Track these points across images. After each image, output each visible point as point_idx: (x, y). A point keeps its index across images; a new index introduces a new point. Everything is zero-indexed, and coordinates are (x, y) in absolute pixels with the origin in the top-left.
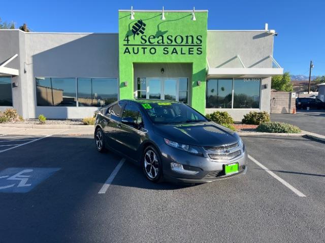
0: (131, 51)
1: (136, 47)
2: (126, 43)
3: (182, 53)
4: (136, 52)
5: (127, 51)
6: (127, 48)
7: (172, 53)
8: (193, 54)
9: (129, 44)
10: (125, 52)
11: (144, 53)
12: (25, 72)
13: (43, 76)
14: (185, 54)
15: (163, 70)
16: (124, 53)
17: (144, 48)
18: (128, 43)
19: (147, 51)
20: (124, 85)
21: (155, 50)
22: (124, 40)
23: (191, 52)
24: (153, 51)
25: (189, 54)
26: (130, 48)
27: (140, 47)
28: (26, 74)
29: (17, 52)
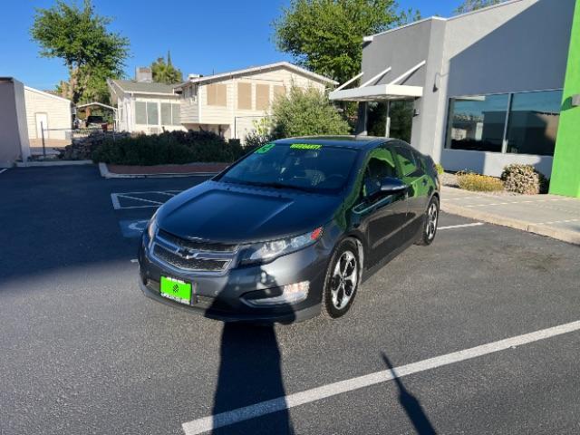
12: (435, 89)
20: (570, 103)
28: (436, 93)
29: (425, 57)
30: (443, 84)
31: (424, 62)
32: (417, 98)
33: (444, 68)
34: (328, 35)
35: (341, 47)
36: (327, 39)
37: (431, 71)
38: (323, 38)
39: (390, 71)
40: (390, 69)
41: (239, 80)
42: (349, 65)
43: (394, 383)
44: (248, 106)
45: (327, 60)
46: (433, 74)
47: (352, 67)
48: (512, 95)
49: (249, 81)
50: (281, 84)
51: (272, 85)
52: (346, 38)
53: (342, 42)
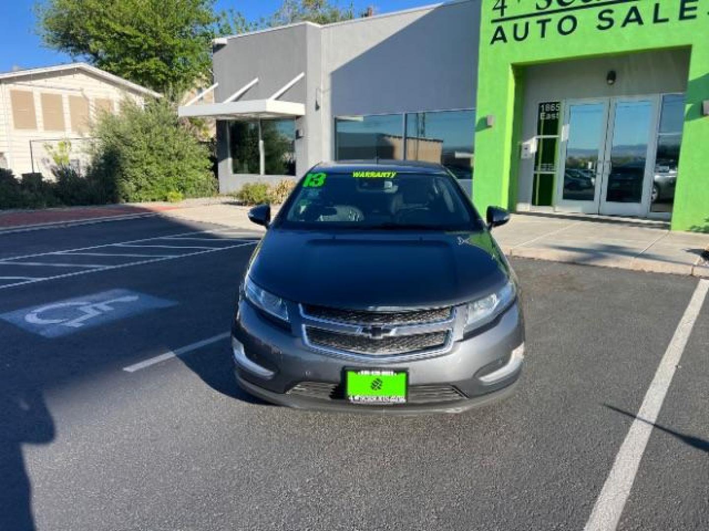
0: (509, 34)
1: (521, 23)
2: (497, 15)
3: (656, 20)
4: (520, 34)
5: (499, 36)
6: (500, 29)
7: (624, 25)
8: (693, 17)
9: (506, 15)
10: (495, 39)
11: (543, 35)
12: (317, 108)
13: (357, 114)
14: (666, 20)
15: (612, 76)
16: (492, 42)
17: (543, 22)
18: (502, 14)
19: (551, 27)
20: (485, 124)
21: (574, 20)
22: (495, 9)
23: (686, 14)
24: (567, 25)
25: (682, 17)
26: (508, 27)
27: (533, 21)
28: (319, 111)
29: (303, 68)
30: (325, 100)
31: (302, 75)
32: (298, 117)
33: (325, 84)
34: (129, 30)
35: (150, 47)
36: (129, 37)
37: (311, 85)
38: (122, 35)
39: (257, 84)
40: (256, 80)
41: (11, 86)
42: (163, 73)
43: (656, 429)
44: (32, 125)
45: (131, 64)
46: (314, 90)
47: (166, 75)
48: (406, 115)
49: (29, 89)
50: (79, 94)
51: (65, 95)
52: (155, 36)
53: (152, 42)
